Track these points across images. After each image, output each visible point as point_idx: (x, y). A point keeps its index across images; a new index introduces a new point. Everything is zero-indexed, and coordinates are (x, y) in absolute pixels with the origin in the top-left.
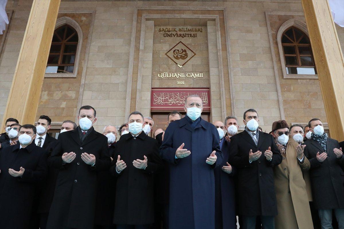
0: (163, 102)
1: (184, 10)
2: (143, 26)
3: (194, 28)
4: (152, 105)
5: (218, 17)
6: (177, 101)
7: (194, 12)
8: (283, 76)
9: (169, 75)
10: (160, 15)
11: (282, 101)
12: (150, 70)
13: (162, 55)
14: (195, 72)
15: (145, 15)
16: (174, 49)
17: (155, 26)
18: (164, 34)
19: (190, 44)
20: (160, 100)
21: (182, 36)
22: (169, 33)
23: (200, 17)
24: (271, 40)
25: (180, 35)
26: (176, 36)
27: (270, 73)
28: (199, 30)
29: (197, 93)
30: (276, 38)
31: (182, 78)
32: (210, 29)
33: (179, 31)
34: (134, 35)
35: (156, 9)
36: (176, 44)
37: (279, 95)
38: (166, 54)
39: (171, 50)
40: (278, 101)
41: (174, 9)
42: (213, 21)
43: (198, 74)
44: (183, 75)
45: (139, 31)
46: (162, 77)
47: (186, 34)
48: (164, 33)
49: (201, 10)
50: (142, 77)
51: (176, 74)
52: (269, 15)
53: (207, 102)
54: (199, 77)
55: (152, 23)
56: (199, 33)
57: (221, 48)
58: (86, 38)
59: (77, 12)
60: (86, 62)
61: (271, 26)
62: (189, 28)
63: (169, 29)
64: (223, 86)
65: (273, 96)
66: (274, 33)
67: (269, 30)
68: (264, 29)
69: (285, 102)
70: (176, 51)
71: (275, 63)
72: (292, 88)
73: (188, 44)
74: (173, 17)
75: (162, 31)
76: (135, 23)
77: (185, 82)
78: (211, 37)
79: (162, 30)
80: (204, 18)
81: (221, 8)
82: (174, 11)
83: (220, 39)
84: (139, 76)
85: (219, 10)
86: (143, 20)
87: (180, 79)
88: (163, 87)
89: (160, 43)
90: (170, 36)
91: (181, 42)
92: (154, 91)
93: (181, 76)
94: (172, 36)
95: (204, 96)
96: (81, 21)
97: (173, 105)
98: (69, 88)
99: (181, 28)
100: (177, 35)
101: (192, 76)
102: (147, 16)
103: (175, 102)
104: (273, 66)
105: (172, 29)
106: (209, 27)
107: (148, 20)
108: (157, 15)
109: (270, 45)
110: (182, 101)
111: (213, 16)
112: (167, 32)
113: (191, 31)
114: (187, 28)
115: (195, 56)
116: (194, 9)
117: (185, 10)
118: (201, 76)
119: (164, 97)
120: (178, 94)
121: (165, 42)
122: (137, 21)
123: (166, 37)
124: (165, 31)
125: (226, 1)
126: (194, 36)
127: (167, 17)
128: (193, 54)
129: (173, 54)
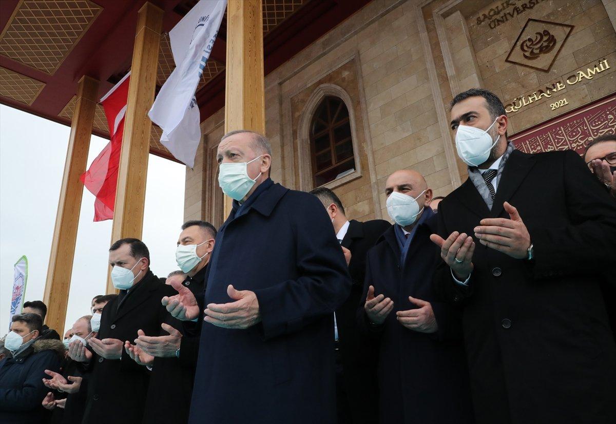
2: (441, 33)
6: (564, 145)
9: (527, 99)
13: (500, 66)
14: (583, 66)
15: (437, 11)
16: (522, 42)
17: (467, 18)
18: (490, 25)
19: (552, 14)
21: (528, 6)
22: (498, 17)
25: (524, 7)
26: (516, 13)
29: (609, 110)
31: (560, 93)
34: (429, 58)
36: (521, 30)
38: (507, 61)
39: (514, 47)
43: (596, 67)
44: (559, 85)
45: (435, 46)
46: (513, 110)
48: (490, 21)
54: (599, 71)
55: (457, 16)
58: (357, 103)
59: (334, 69)
60: (369, 143)
63: (497, 7)
70: (525, 44)
73: (548, 16)
75: (483, 21)
76: (424, 35)
77: (569, 97)
79: (482, 18)
86: (437, 20)
87: (555, 96)
88: (523, 128)
89: (487, 44)
90: (503, 22)
91: (530, 20)
94: (507, 20)
96: (343, 80)
98: (356, 199)
100: (517, 11)
101: (581, 76)
102: (441, 10)
105: (503, 4)
107: (448, 16)
110: (575, 143)
112: (494, 18)
115: (574, 31)
118: (605, 67)
119: (532, 149)
120: (560, 130)
121: (497, 39)
122: (427, 28)
123: (495, 27)
124: (489, 17)
128: (568, 30)
129: (522, 53)
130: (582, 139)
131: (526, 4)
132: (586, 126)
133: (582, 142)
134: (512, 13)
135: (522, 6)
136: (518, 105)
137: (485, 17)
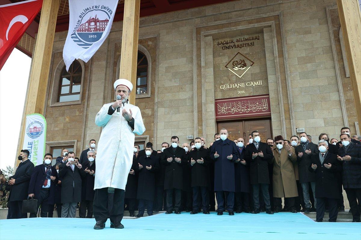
0: (226, 111)
1: (239, 21)
2: (202, 43)
3: (251, 36)
4: (217, 115)
5: (274, 23)
6: (239, 109)
7: (250, 22)
8: (345, 75)
9: (230, 86)
10: (217, 30)
11: (345, 100)
12: (213, 84)
13: (222, 68)
14: (254, 80)
15: (203, 33)
16: (233, 61)
17: (214, 40)
18: (223, 47)
19: (248, 54)
20: (223, 110)
22: (227, 45)
23: (256, 26)
24: (332, 37)
25: (238, 46)
27: (331, 73)
28: (256, 38)
29: (257, 101)
30: (339, 35)
32: (266, 36)
33: (237, 42)
34: (195, 54)
35: (213, 25)
36: (234, 56)
37: (340, 95)
38: (226, 67)
39: (230, 62)
40: (340, 101)
41: (230, 22)
42: (269, 28)
43: (257, 83)
44: (243, 85)
45: (199, 49)
46: (223, 88)
47: (243, 44)
49: (257, 19)
50: (206, 91)
51: (236, 85)
52: (330, 10)
53: (267, 108)
54: (258, 85)
55: (210, 38)
56: (256, 42)
57: (277, 55)
58: (154, 61)
59: (144, 38)
60: (157, 82)
61: (333, 23)
62: (246, 37)
63: (227, 41)
64: (281, 92)
65: (334, 97)
66: (336, 29)
67: (330, 27)
68: (324, 27)
69: (348, 101)
71: (336, 62)
73: (246, 54)
74: (230, 30)
76: (195, 42)
77: (246, 91)
78: (267, 44)
79: (220, 43)
80: (260, 26)
81: (277, 13)
82: (229, 25)
83: (276, 46)
84: (203, 91)
85: (275, 16)
86: (202, 37)
87: (241, 89)
88: (226, 98)
89: (220, 56)
90: (228, 48)
91: (239, 53)
92: (217, 103)
94: (230, 48)
95: (264, 103)
96: (148, 46)
97: (236, 113)
98: (145, 107)
99: (238, 38)
100: (235, 47)
101: (251, 84)
102: (205, 33)
103: (237, 110)
104: (335, 66)
105: (230, 41)
106: (265, 34)
107: (207, 36)
108: (215, 30)
109: (331, 44)
110: (243, 109)
111: (269, 22)
112: (225, 45)
113: (248, 40)
114: (244, 38)
115: (254, 65)
116: (249, 19)
117: (241, 21)
118: (260, 84)
119: (227, 107)
120: (239, 103)
121: (224, 55)
122: (197, 39)
123: (224, 49)
124: (223, 44)
125: (282, 3)
126: (251, 45)
127: (224, 31)
128: (252, 63)
129: (232, 66)
130: (246, 109)
131: (239, 45)
132: (249, 104)
134: (233, 46)
135: (237, 45)
136: (226, 87)
137: (222, 43)
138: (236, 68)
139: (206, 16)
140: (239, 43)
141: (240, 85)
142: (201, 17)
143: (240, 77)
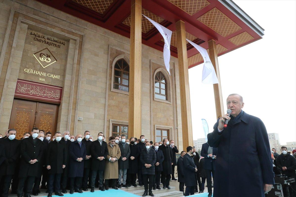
0: (25, 91)
2: (18, 27)
3: (59, 40)
4: (16, 92)
5: (79, 40)
6: (37, 92)
7: (63, 30)
8: (111, 89)
9: (33, 72)
10: (35, 23)
11: (108, 105)
12: (19, 65)
13: (30, 54)
14: (54, 74)
15: (20, 18)
16: (41, 53)
17: (28, 28)
19: (54, 52)
20: (23, 89)
21: (49, 44)
22: (39, 38)
23: (66, 35)
24: (109, 65)
25: (48, 43)
26: (44, 42)
27: (104, 86)
28: (62, 43)
30: (112, 64)
31: (44, 77)
32: (71, 45)
33: (47, 39)
35: (32, 17)
36: (43, 49)
37: (106, 101)
38: (33, 55)
39: (38, 52)
40: (105, 105)
41: (47, 22)
42: (75, 41)
43: (56, 76)
44: (45, 74)
45: (13, 30)
47: (52, 43)
48: (35, 37)
49: (68, 31)
51: (39, 72)
52: (111, 47)
53: (59, 97)
54: (56, 78)
55: (26, 26)
56: (62, 45)
57: (76, 63)
61: (111, 56)
62: (56, 39)
64: (73, 89)
65: (103, 101)
66: (112, 60)
67: (109, 58)
68: (106, 56)
69: (109, 106)
71: (108, 80)
72: (114, 98)
73: (52, 52)
74: (46, 28)
75: (33, 35)
76: (10, 22)
77: (46, 80)
78: (71, 51)
79: (33, 34)
80: (69, 36)
81: (82, 34)
82: (46, 24)
83: (77, 56)
85: (80, 35)
86: (19, 22)
87: (42, 77)
88: (28, 80)
89: (30, 44)
90: (39, 41)
91: (47, 48)
92: (20, 82)
93: (43, 75)
94: (41, 42)
95: (58, 93)
97: (33, 95)
99: (49, 37)
100: (45, 42)
101: (51, 76)
102: (22, 20)
103: (35, 93)
104: (107, 82)
105: (42, 36)
107: (23, 23)
108: (33, 22)
109: (107, 68)
111: (75, 37)
112: (37, 37)
113: (57, 42)
114: (53, 39)
116: (63, 28)
117: (56, 26)
118: (58, 78)
119: (27, 88)
120: (38, 87)
121: (34, 45)
122: (13, 21)
123: (36, 40)
124: (36, 36)
125: (86, 29)
126: (58, 47)
127: (40, 27)
129: (39, 56)
130: (43, 93)
132: (46, 90)
133: (42, 94)
134: (43, 41)
136: (30, 71)
137: (34, 34)
138: (42, 59)
139: (26, 6)
140: (49, 41)
141: (43, 73)
142: (21, 4)
143: (44, 68)
